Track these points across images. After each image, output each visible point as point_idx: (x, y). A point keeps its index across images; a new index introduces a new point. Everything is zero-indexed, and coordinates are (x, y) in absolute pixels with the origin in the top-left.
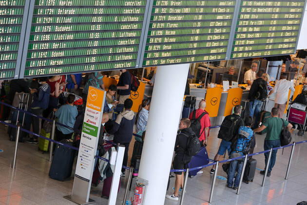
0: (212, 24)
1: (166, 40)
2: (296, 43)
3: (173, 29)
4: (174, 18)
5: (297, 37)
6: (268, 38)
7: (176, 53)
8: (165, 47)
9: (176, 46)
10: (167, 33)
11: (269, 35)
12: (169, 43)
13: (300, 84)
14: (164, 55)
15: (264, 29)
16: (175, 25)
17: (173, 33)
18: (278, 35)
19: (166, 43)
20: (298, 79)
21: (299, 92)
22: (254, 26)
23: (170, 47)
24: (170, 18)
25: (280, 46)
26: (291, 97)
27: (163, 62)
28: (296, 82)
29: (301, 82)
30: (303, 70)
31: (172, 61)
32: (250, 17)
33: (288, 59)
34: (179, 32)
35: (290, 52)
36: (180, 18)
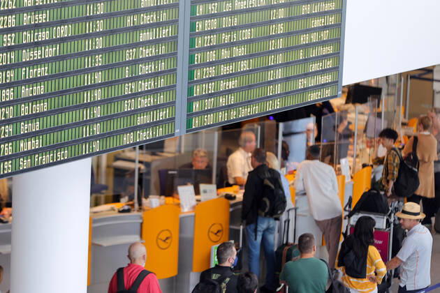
0: (129, 55)
1: (24, 110)
2: (337, 69)
3: (36, 80)
4: (36, 54)
5: (338, 55)
6: (268, 68)
7: (53, 138)
8: (25, 128)
9: (51, 121)
10: (25, 91)
11: (271, 60)
12: (33, 115)
13: (364, 166)
14: (25, 146)
15: (256, 48)
16: (42, 71)
17: (39, 89)
18: (292, 57)
19: (25, 117)
20: (357, 156)
21: (365, 187)
22: (231, 45)
23: (36, 126)
24: (27, 55)
25: (301, 83)
26: (347, 201)
27: (25, 163)
28: (355, 163)
29: (366, 160)
30: (365, 131)
31: (46, 158)
32: (220, 24)
33: (325, 111)
34: (53, 86)
35: (328, 93)
36: (50, 52)
